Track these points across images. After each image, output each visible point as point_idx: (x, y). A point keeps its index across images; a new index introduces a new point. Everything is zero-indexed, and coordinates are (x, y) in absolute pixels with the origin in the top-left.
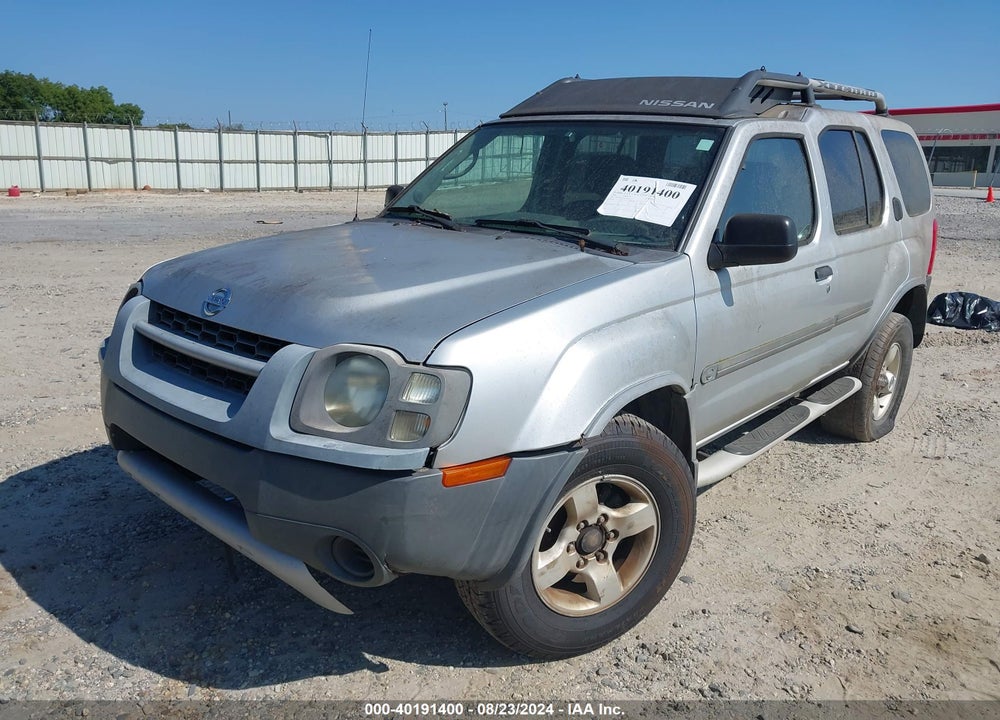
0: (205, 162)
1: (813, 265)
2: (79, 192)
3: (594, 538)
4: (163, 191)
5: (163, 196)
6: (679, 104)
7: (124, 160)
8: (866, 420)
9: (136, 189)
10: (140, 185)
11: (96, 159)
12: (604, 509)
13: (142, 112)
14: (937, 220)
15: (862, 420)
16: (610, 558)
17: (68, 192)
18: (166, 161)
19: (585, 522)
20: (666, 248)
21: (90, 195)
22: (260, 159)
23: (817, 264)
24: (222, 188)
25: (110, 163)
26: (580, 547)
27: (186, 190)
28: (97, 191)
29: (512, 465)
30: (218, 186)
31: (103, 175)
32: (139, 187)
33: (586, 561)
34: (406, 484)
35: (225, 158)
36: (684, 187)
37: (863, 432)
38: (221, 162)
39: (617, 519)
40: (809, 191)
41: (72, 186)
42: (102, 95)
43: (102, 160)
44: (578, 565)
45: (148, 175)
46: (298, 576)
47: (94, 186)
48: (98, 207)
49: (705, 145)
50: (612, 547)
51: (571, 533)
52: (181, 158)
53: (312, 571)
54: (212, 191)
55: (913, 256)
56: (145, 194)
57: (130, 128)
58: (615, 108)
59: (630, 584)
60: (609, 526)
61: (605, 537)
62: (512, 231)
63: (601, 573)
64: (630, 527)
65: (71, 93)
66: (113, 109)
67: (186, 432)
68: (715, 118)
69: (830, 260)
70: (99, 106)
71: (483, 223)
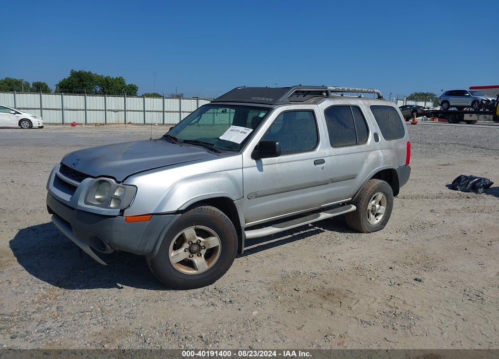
0: (156, 111)
1: (313, 158)
2: (101, 124)
3: (195, 248)
4: (137, 124)
5: (136, 126)
6: (263, 99)
7: (121, 111)
8: (362, 223)
9: (125, 123)
10: (127, 122)
11: (109, 110)
12: (199, 238)
13: (138, 88)
14: (411, 142)
15: (360, 223)
16: (203, 256)
17: (96, 124)
18: (139, 111)
19: (192, 242)
20: (236, 151)
21: (105, 126)
22: (181, 110)
23: (316, 158)
24: (164, 123)
25: (115, 112)
26: (190, 250)
27: (148, 124)
28: (109, 124)
29: (152, 218)
30: (162, 122)
31: (112, 118)
32: (126, 123)
33: (193, 256)
34: (113, 220)
35: (166, 110)
36: (249, 130)
37: (362, 228)
38: (163, 112)
39: (204, 242)
40: (316, 131)
41: (98, 122)
42: (120, 81)
43: (112, 111)
44: (189, 257)
45: (131, 117)
46: (87, 250)
47: (108, 122)
48: (107, 132)
49: (262, 115)
50: (203, 252)
51: (186, 245)
52: (146, 110)
53: (91, 248)
54: (159, 124)
55: (385, 157)
56: (129, 125)
57: (125, 97)
58: (241, 100)
59: (210, 266)
60: (202, 244)
61: (200, 248)
62: (193, 144)
63: (199, 261)
64: (209, 245)
65: (107, 79)
66: (124, 87)
67: (62, 205)
68: (270, 105)
69: (324, 157)
70: (119, 85)
71: (186, 142)
